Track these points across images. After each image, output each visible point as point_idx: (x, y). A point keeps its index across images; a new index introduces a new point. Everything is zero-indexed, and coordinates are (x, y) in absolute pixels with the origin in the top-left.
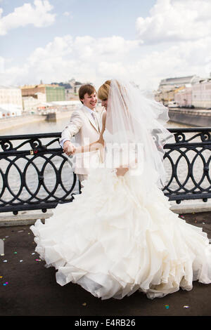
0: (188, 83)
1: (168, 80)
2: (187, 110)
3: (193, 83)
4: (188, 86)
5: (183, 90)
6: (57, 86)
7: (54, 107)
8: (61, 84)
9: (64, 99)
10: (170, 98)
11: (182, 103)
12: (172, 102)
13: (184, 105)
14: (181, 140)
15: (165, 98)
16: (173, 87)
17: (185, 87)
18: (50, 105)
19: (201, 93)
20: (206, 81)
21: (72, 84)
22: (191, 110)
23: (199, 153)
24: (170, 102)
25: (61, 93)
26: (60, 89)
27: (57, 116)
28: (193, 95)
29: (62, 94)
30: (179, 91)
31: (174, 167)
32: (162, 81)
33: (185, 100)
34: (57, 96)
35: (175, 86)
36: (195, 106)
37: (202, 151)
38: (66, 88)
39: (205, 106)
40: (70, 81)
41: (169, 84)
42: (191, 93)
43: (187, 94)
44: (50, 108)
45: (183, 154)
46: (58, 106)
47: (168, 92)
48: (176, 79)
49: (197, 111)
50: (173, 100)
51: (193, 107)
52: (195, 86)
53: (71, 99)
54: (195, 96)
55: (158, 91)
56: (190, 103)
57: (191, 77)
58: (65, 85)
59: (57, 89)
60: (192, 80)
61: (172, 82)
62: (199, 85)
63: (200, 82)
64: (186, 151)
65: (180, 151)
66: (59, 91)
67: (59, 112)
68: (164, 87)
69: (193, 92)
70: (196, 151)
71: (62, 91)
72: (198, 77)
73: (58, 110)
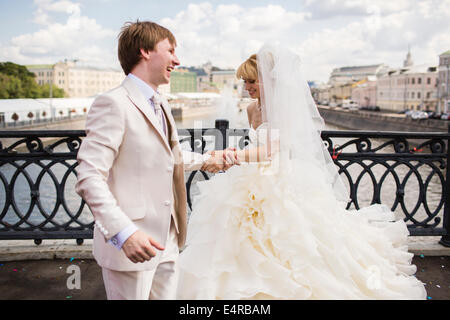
0: (372, 75)
1: (343, 69)
2: (369, 113)
3: (379, 75)
4: (372, 78)
5: (365, 85)
6: (187, 71)
7: (181, 100)
8: (192, 69)
9: (196, 91)
10: (345, 95)
11: (363, 102)
12: (348, 101)
13: (365, 106)
14: (365, 148)
15: (338, 94)
16: (350, 79)
17: (367, 80)
18: (174, 97)
19: (391, 89)
20: (398, 73)
21: (207, 70)
22: (375, 113)
23: (390, 169)
24: (345, 101)
25: (191, 81)
26: (190, 76)
27: (184, 113)
28: (379, 92)
29: (193, 83)
30: (358, 85)
31: (354, 188)
32: (335, 70)
33: (366, 98)
34: (186, 85)
35: (353, 78)
36: (381, 107)
37: (395, 166)
38: (199, 75)
39: (395, 108)
40: (204, 65)
41: (345, 76)
42: (376, 88)
43: (370, 90)
44: (175, 101)
45: (367, 169)
46: (186, 99)
47: (342, 86)
48: (354, 68)
49: (384, 115)
50: (349, 98)
51: (377, 109)
52: (381, 79)
53: (205, 90)
54: (381, 94)
55: (329, 84)
56: (373, 103)
57: (377, 66)
58: (197, 70)
59: (186, 75)
60: (377, 71)
61: (348, 73)
62: (388, 79)
63: (390, 73)
64: (372, 165)
65: (363, 165)
66: (188, 78)
67: (187, 108)
68: (337, 78)
69: (379, 87)
70: (386, 165)
71: (193, 79)
72: (387, 67)
73: (186, 105)
